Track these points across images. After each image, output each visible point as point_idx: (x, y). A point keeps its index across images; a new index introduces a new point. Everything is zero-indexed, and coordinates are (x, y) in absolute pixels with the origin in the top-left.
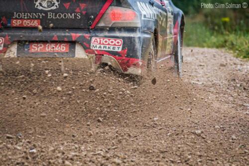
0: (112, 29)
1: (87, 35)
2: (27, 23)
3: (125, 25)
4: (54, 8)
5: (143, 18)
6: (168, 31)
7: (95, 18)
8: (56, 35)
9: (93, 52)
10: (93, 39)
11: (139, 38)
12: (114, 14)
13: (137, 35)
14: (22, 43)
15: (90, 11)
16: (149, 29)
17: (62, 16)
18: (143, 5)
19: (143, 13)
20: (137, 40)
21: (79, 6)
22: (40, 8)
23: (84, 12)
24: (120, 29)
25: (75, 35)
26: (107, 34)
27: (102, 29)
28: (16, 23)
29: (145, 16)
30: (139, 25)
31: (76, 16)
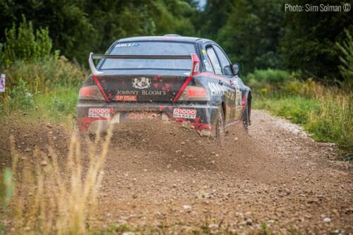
0: (189, 102)
1: (170, 107)
2: (127, 98)
3: (199, 100)
4: (146, 87)
5: (212, 94)
6: (237, 103)
7: (176, 94)
8: (147, 106)
9: (174, 119)
10: (175, 110)
11: (209, 109)
12: (190, 91)
13: (207, 107)
14: (124, 113)
15: (173, 89)
16: (217, 102)
17: (153, 93)
18: (213, 84)
19: (213, 90)
20: (207, 111)
21: (164, 86)
22: (136, 87)
23: (168, 90)
24: (195, 102)
25: (162, 107)
26: (185, 106)
27: (182, 103)
28: (118, 98)
29: (214, 93)
30: (209, 100)
31: (162, 93)
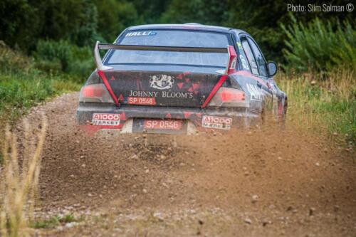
0: (222, 108)
1: (199, 114)
2: (142, 101)
3: (235, 105)
4: (168, 87)
5: (251, 99)
6: (273, 111)
7: (206, 98)
8: (169, 112)
9: (203, 129)
10: (204, 118)
11: (248, 117)
12: (224, 95)
13: (247, 114)
14: (137, 120)
15: (202, 91)
16: (257, 109)
17: (176, 95)
18: (252, 87)
19: (252, 94)
20: (246, 120)
21: (191, 86)
22: (155, 87)
23: (196, 92)
24: (230, 109)
25: (187, 113)
26: (217, 113)
27: (213, 109)
28: (132, 100)
29: (253, 97)
30: (248, 106)
31: (188, 96)
